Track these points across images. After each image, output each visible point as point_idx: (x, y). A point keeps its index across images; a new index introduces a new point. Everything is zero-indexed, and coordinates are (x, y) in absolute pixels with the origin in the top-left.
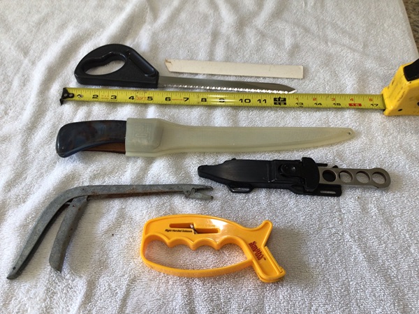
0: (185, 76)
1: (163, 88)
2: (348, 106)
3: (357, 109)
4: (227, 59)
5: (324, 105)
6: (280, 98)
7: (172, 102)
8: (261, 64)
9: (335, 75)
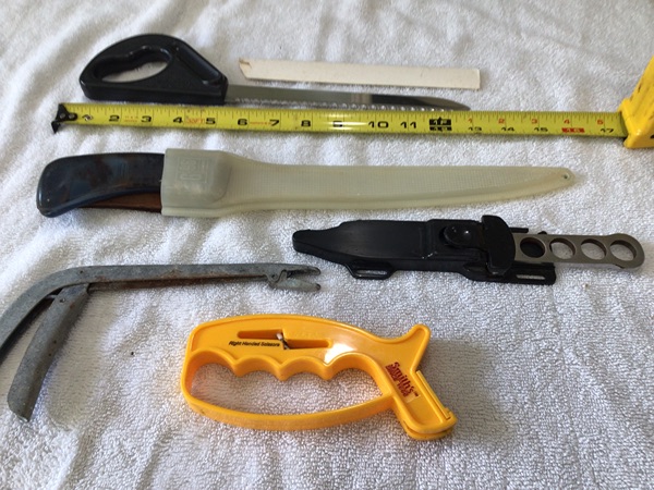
0: (274, 85)
1: (235, 104)
2: (560, 131)
3: (577, 137)
4: (348, 59)
5: (518, 130)
6: (440, 120)
7: (250, 126)
8: (408, 66)
9: (535, 83)
